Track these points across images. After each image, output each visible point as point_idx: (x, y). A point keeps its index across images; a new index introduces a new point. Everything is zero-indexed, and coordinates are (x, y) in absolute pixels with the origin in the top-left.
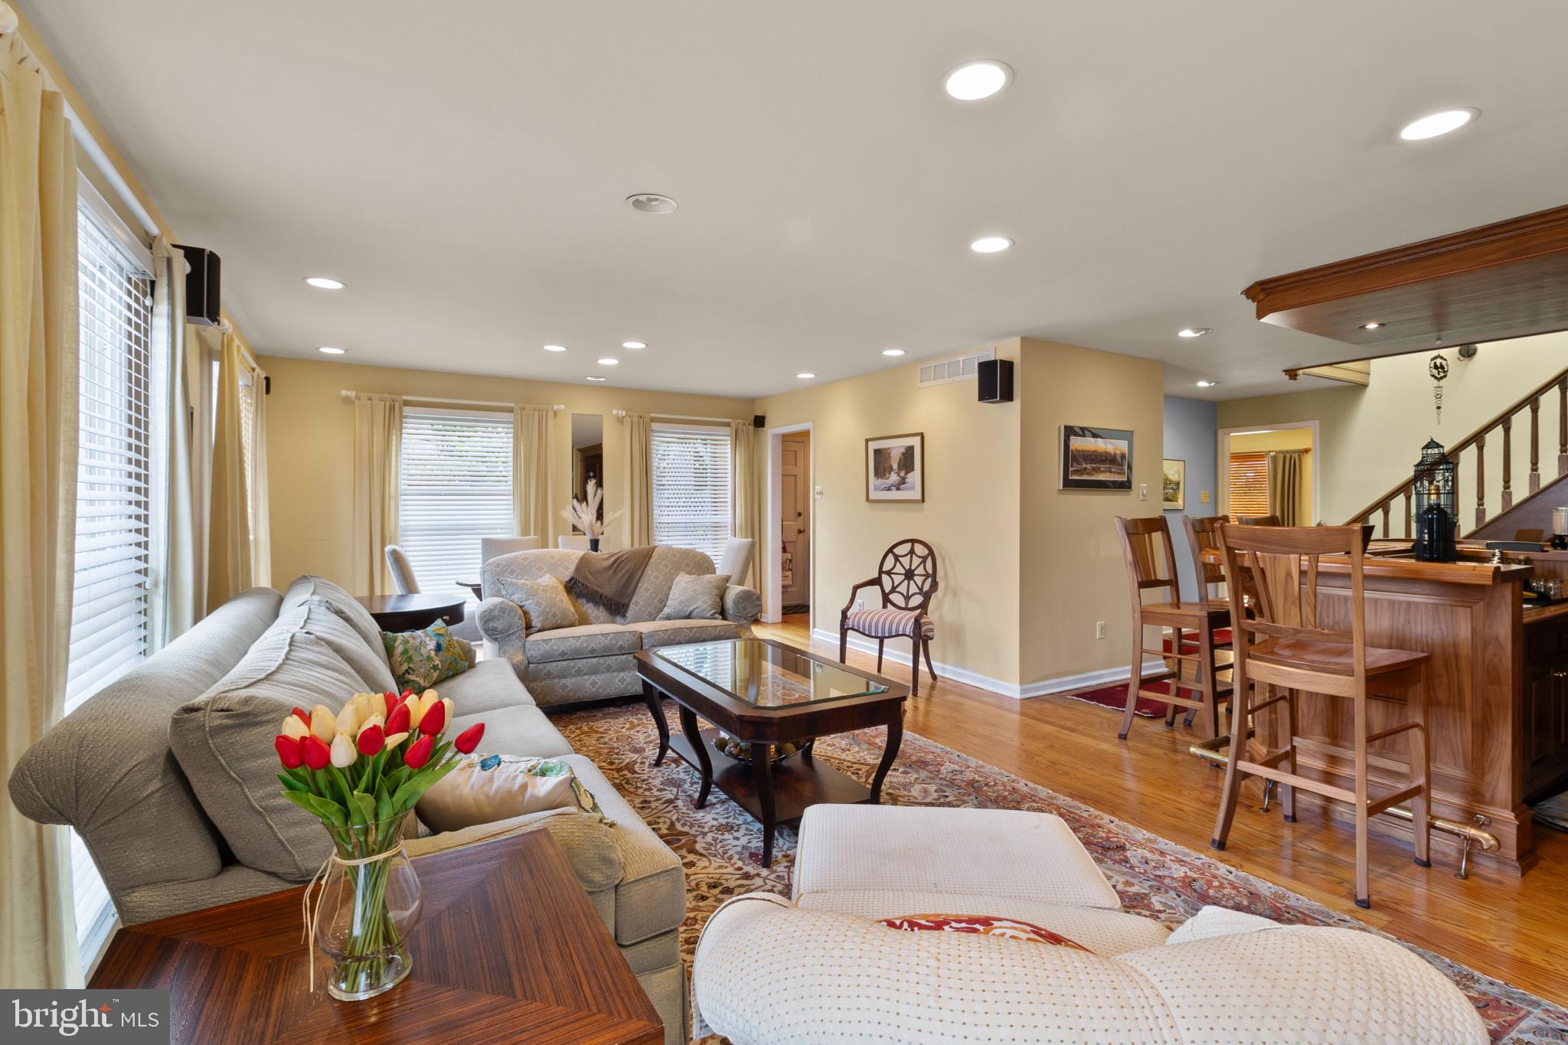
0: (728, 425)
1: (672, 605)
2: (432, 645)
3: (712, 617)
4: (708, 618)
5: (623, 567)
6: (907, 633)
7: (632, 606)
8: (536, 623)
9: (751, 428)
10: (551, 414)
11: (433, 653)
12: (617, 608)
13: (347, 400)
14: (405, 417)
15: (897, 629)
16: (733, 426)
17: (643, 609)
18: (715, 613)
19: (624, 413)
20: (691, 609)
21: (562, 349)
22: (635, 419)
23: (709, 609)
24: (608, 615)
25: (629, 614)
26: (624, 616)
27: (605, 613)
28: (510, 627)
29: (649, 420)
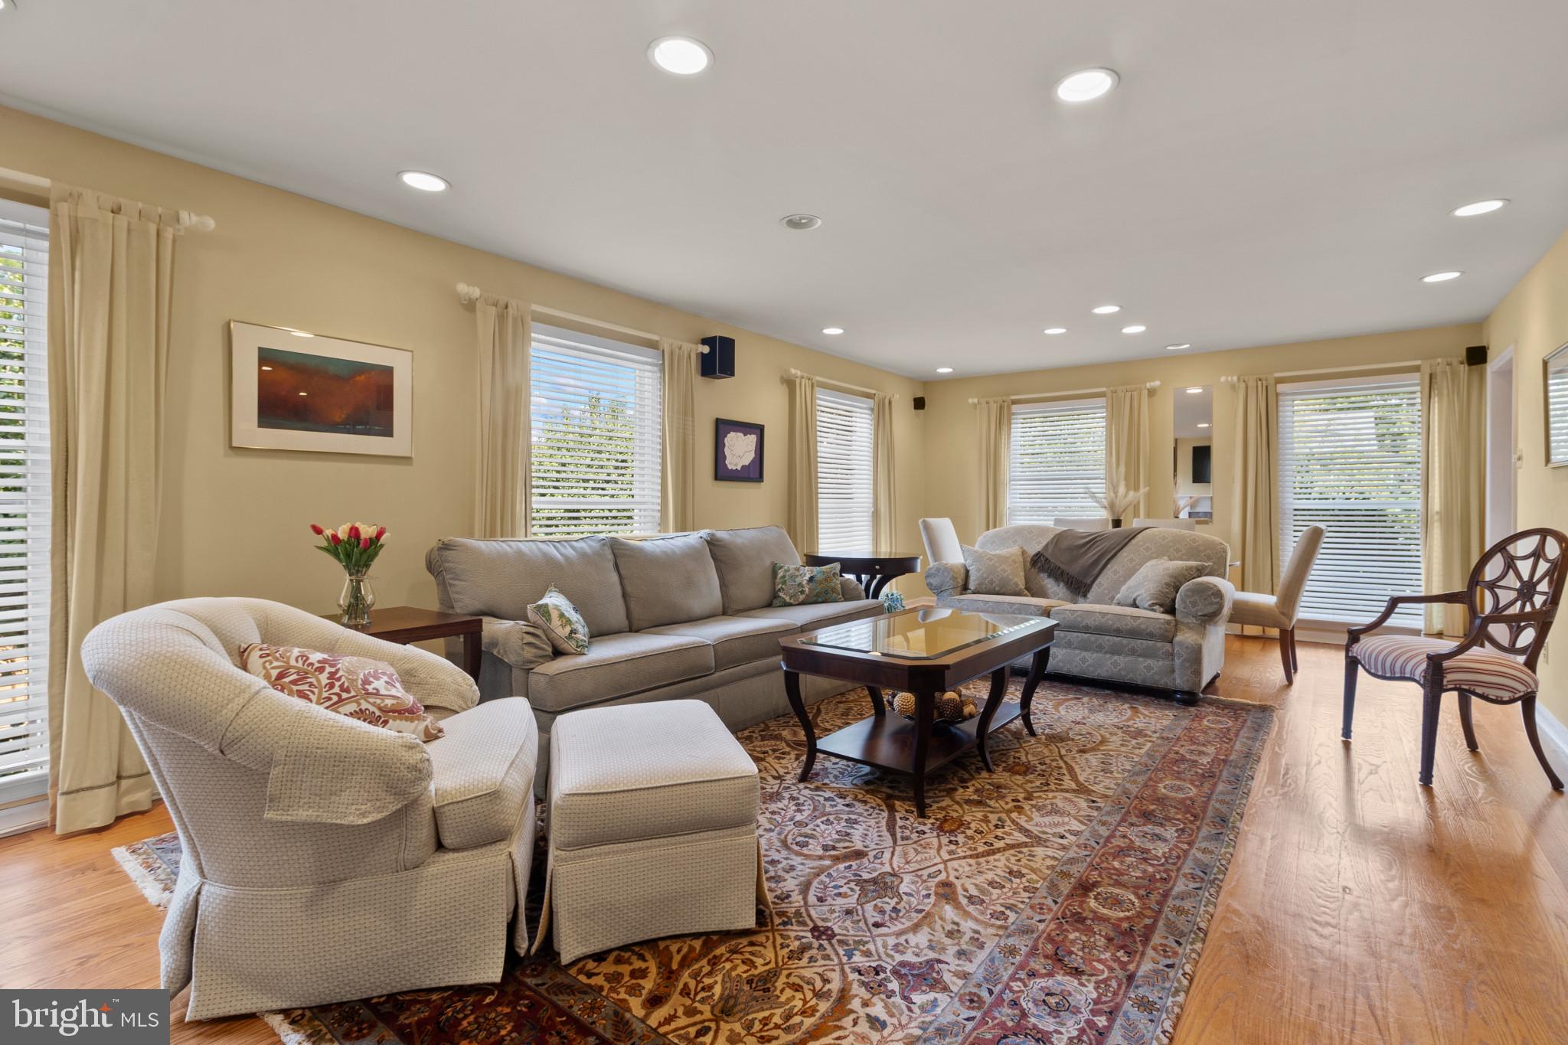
0: (1417, 369)
1: (1123, 592)
2: (807, 577)
3: (1151, 608)
4: (1145, 609)
5: (1098, 546)
6: (1417, 678)
7: (1095, 587)
8: (972, 586)
9: (1464, 369)
10: (1145, 393)
11: (805, 582)
12: (1079, 587)
13: (975, 406)
14: (1014, 414)
15: (1403, 669)
16: (1426, 371)
17: (1106, 592)
18: (1153, 604)
19: (1235, 378)
20: (1134, 597)
21: (1063, 331)
22: (1252, 383)
23: (1148, 598)
24: (1068, 592)
25: (1090, 595)
26: (1085, 596)
27: (1065, 590)
28: (942, 585)
29: (1273, 382)
